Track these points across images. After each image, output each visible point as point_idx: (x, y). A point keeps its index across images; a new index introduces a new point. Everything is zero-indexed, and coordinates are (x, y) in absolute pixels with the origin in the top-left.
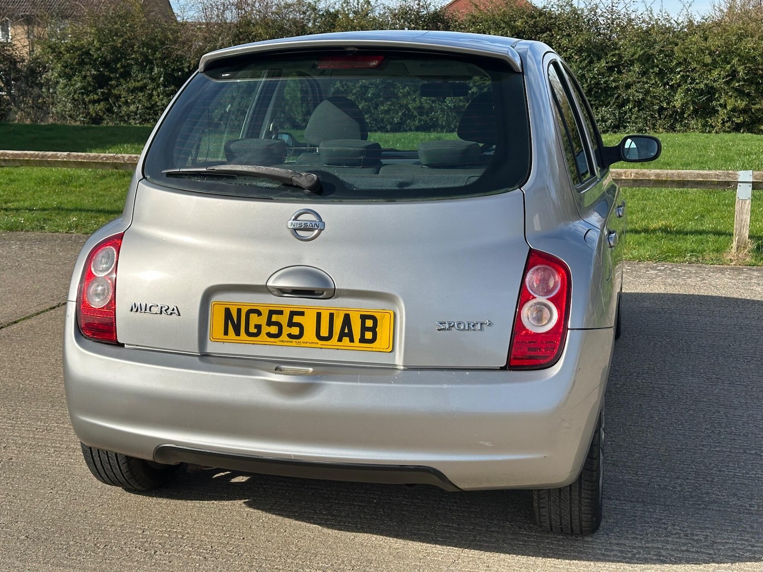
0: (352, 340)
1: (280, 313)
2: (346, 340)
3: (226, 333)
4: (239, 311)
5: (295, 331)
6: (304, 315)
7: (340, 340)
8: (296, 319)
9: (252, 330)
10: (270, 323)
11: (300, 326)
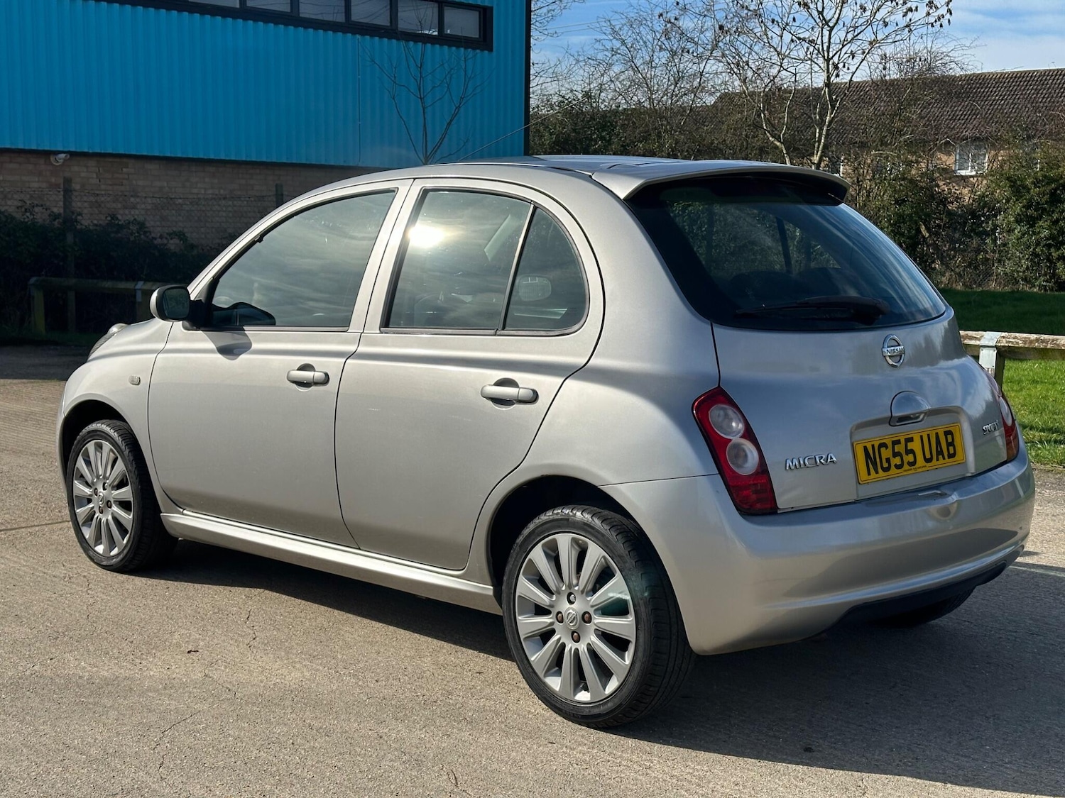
0: (944, 459)
1: (898, 442)
2: (941, 457)
3: (869, 474)
4: (873, 446)
5: (910, 458)
6: (913, 441)
7: (937, 460)
8: (910, 446)
9: (885, 465)
10: (895, 454)
11: (912, 452)
